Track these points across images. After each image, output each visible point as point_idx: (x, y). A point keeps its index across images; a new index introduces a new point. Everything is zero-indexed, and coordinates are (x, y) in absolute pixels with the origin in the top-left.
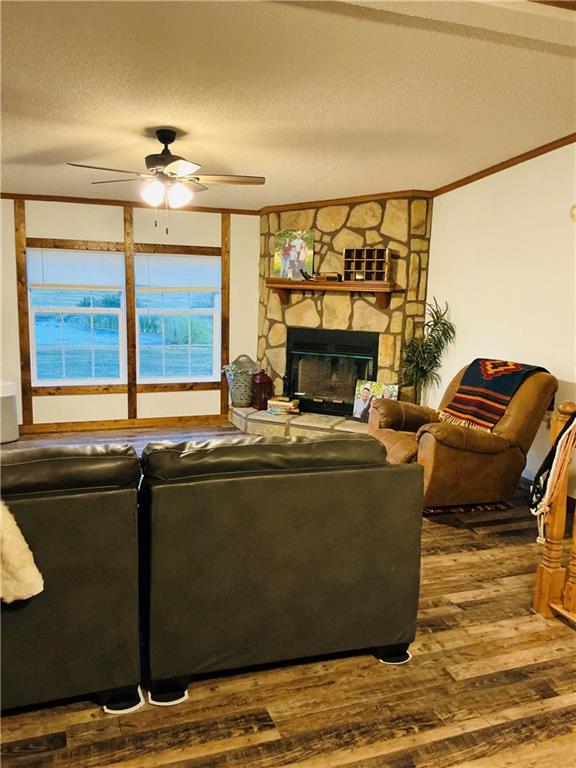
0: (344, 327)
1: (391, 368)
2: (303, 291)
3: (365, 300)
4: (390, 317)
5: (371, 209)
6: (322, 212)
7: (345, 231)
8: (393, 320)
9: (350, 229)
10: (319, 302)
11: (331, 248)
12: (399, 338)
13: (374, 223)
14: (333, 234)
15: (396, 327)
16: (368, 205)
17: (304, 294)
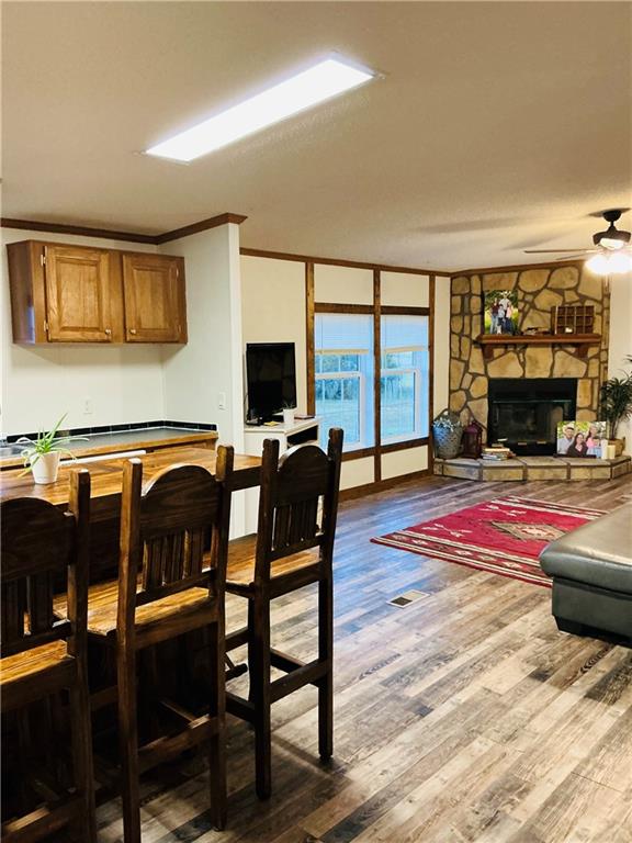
0: (546, 375)
1: (590, 408)
2: (506, 346)
3: (566, 351)
4: (588, 364)
5: (570, 273)
6: (525, 275)
7: (545, 292)
8: (591, 366)
9: (551, 289)
10: (521, 355)
11: (533, 306)
12: (596, 381)
13: (572, 284)
14: (536, 294)
15: (593, 372)
16: (566, 269)
17: (506, 348)
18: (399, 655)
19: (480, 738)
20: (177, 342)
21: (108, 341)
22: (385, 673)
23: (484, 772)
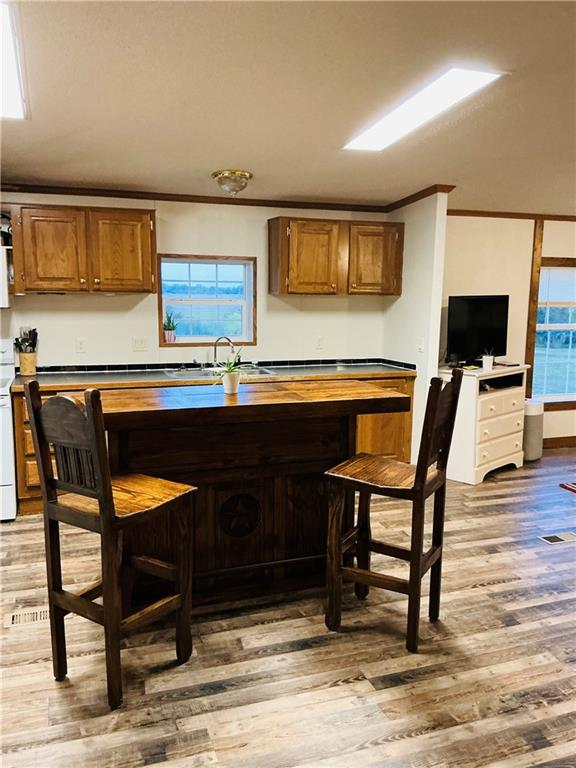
18: (519, 579)
19: (547, 653)
20: (392, 294)
21: (334, 294)
22: (496, 589)
23: (532, 677)
